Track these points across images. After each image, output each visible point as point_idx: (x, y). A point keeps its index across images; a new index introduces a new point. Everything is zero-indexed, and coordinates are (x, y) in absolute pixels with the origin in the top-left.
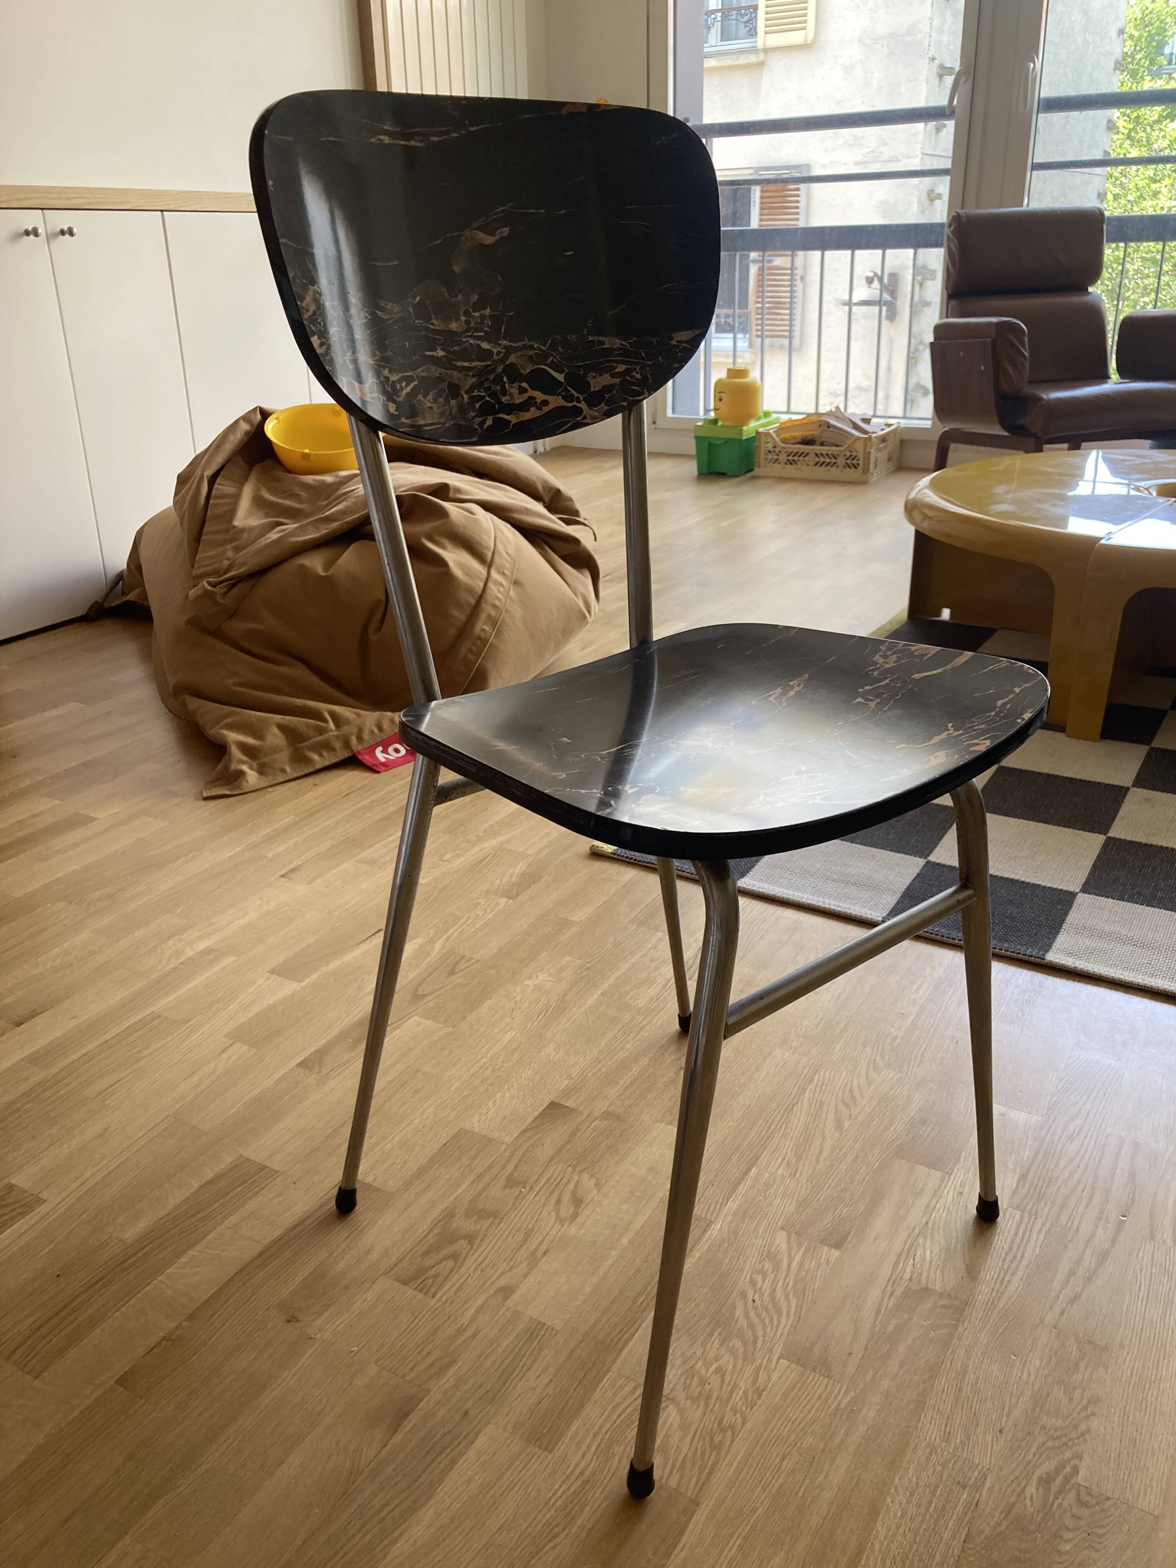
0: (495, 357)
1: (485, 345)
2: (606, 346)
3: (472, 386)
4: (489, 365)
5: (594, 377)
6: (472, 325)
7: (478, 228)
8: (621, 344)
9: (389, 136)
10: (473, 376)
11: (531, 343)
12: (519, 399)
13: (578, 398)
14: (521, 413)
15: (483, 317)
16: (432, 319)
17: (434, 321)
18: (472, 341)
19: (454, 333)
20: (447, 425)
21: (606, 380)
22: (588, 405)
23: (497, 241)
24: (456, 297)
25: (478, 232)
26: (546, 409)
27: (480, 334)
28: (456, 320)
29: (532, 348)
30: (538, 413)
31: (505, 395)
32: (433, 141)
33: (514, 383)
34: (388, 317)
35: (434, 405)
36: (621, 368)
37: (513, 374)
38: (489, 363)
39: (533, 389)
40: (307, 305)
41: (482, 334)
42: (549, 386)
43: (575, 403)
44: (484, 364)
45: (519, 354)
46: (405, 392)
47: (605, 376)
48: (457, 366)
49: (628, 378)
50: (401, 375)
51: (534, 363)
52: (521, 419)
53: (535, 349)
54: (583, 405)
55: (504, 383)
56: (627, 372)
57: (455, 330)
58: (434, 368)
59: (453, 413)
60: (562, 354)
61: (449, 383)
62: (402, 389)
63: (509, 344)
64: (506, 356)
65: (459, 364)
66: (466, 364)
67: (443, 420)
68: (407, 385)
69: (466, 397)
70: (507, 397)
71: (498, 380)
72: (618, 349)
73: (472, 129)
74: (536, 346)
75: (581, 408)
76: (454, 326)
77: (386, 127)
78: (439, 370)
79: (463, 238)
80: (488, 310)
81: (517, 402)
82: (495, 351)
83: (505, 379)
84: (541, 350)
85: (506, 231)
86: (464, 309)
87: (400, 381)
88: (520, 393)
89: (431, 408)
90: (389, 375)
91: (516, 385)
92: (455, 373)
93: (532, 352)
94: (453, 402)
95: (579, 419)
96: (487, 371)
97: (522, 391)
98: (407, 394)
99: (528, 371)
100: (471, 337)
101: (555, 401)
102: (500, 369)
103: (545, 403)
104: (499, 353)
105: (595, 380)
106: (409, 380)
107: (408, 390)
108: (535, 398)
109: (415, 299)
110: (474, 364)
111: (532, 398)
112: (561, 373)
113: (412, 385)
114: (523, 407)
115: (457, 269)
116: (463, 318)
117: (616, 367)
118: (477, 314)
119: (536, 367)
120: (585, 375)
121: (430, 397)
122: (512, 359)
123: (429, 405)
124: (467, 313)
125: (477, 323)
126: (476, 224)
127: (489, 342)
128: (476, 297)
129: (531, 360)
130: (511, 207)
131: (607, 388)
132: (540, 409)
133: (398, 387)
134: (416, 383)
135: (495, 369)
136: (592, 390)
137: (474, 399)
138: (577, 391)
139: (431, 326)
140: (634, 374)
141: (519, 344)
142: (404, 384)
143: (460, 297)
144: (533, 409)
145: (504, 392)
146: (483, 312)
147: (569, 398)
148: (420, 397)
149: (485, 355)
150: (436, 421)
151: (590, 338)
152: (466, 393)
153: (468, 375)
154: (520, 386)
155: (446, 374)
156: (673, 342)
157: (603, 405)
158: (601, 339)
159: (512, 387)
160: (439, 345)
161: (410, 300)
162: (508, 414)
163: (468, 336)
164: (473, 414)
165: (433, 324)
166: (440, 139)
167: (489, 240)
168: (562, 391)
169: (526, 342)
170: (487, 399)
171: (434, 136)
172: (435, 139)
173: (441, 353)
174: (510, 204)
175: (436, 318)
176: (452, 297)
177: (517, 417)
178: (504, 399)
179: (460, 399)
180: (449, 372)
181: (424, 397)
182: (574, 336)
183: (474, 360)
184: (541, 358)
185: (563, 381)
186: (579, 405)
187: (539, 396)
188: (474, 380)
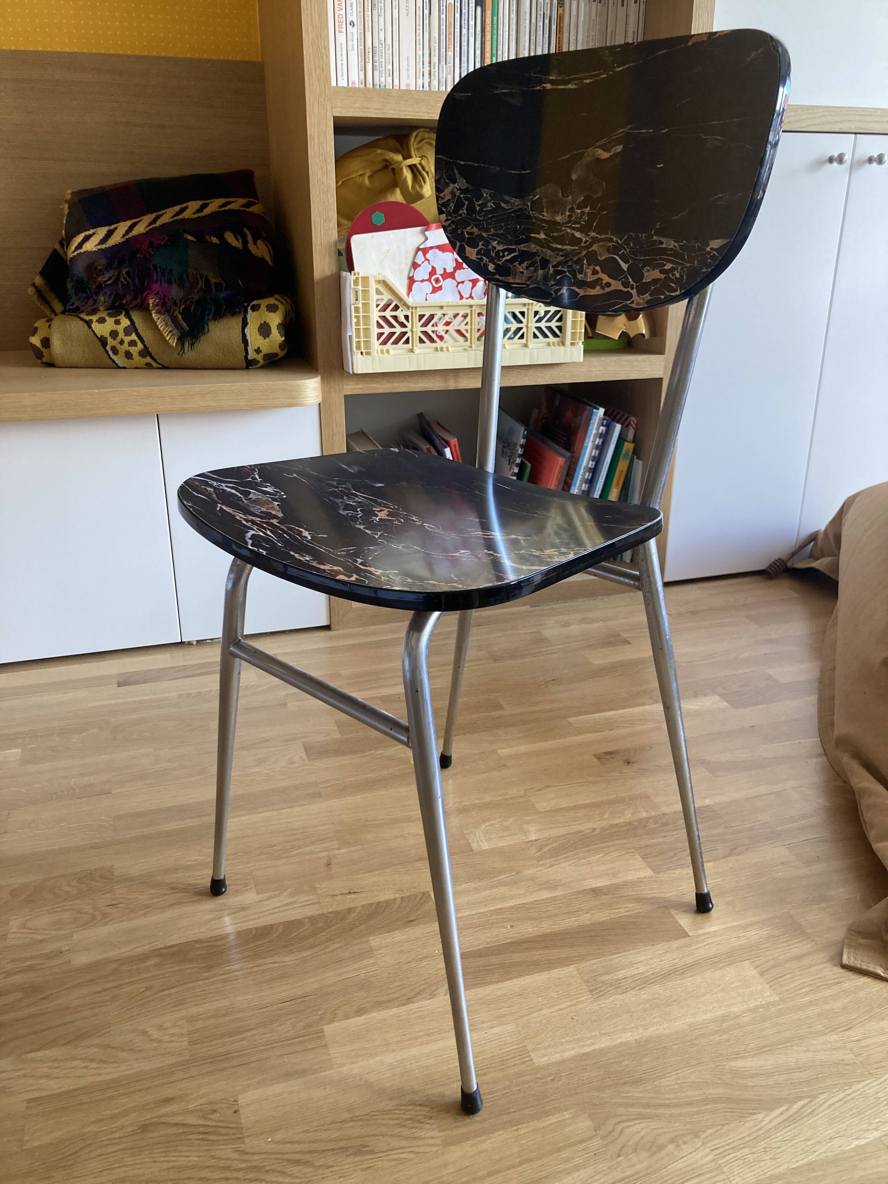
0: (583, 244)
1: (578, 235)
2: (663, 246)
3: (558, 262)
4: (576, 250)
5: (648, 271)
6: (573, 219)
7: (599, 147)
8: (674, 246)
9: (551, 83)
10: (562, 256)
11: (612, 237)
12: (590, 278)
13: (633, 285)
14: (589, 289)
15: (583, 213)
16: (543, 212)
17: (545, 214)
18: (569, 231)
19: (558, 224)
20: (530, 287)
21: (656, 274)
22: (638, 293)
23: (611, 156)
24: (567, 197)
25: (599, 149)
26: (608, 290)
27: (577, 226)
28: (562, 214)
29: (611, 240)
30: (601, 292)
31: (581, 274)
32: (586, 83)
33: (590, 265)
34: (509, 207)
35: (525, 271)
36: (669, 266)
37: (592, 258)
38: (577, 248)
39: (603, 272)
40: (444, 196)
41: (579, 226)
42: (614, 271)
43: (629, 289)
44: (573, 248)
45: (601, 244)
46: (504, 259)
47: (656, 271)
48: (552, 247)
49: (670, 275)
50: (506, 247)
51: (609, 253)
52: (587, 294)
53: (614, 242)
54: (634, 292)
55: (584, 264)
56: (672, 270)
57: (559, 221)
58: (534, 246)
59: (538, 279)
60: (631, 248)
61: (542, 257)
62: (504, 256)
63: (596, 235)
64: (591, 245)
65: (554, 245)
66: (559, 246)
67: (528, 283)
68: (508, 255)
69: (551, 270)
70: (583, 275)
71: (579, 261)
72: (671, 249)
73: (618, 70)
74: (615, 239)
75: (631, 294)
76: (559, 218)
77: (551, 78)
78: (537, 247)
79: (586, 154)
80: (588, 208)
81: (589, 280)
82: (584, 240)
83: (585, 262)
84: (617, 242)
85: (619, 148)
86: (570, 207)
87: (504, 251)
88: (593, 274)
89: (522, 273)
90: (496, 246)
91: (591, 267)
92: (549, 251)
93: (610, 244)
94: (540, 272)
95: (628, 302)
96: (574, 253)
97: (595, 272)
98: (506, 260)
99: (604, 258)
100: (570, 227)
101: (616, 285)
102: (584, 253)
103: (608, 285)
104: (586, 241)
105: (648, 273)
106: (511, 251)
107: (509, 257)
108: (602, 280)
109: (535, 197)
110: (565, 247)
111: (600, 279)
112: (626, 263)
113: (513, 255)
114: (592, 285)
115: (574, 177)
116: (568, 213)
117: (665, 265)
118: (579, 211)
119: (610, 256)
120: (643, 267)
121: (525, 265)
122: (595, 247)
123: (521, 270)
124: (572, 210)
125: (577, 218)
126: (598, 144)
127: (582, 232)
128: (582, 198)
129: (608, 250)
130: (630, 129)
131: (655, 281)
132: (603, 288)
133: (501, 255)
134: (516, 254)
135: (580, 253)
136: (644, 281)
137: (557, 272)
138: (633, 280)
139: (541, 217)
140: (675, 272)
141: (603, 237)
142: (506, 254)
143: (570, 197)
144: (598, 288)
145: (581, 271)
146: (584, 210)
147: (626, 284)
148: (517, 263)
149: (575, 241)
150: (523, 282)
151: (655, 238)
152: (553, 267)
153: (558, 255)
154: (594, 269)
155: (542, 251)
156: (708, 249)
157: (647, 295)
158: (662, 239)
159: (588, 268)
160: (543, 230)
161: (531, 197)
162: (579, 288)
163: (567, 227)
164: (553, 283)
165: (543, 215)
166: (591, 81)
167: (605, 155)
168: (623, 278)
169: (609, 236)
170: (567, 274)
171: (586, 79)
172: (587, 81)
173: (542, 236)
174: (629, 127)
175: (547, 212)
176: (564, 197)
177: (585, 292)
178: (580, 276)
179: (546, 270)
180: (544, 250)
181: (520, 264)
182: (644, 235)
183: (566, 245)
184: (616, 249)
185: (626, 270)
186: (631, 291)
187: (606, 279)
188: (562, 258)
